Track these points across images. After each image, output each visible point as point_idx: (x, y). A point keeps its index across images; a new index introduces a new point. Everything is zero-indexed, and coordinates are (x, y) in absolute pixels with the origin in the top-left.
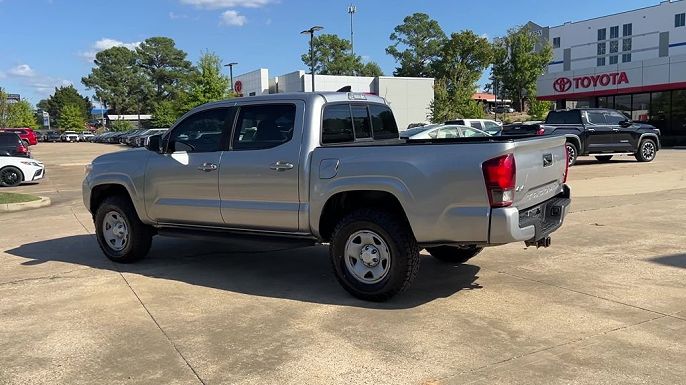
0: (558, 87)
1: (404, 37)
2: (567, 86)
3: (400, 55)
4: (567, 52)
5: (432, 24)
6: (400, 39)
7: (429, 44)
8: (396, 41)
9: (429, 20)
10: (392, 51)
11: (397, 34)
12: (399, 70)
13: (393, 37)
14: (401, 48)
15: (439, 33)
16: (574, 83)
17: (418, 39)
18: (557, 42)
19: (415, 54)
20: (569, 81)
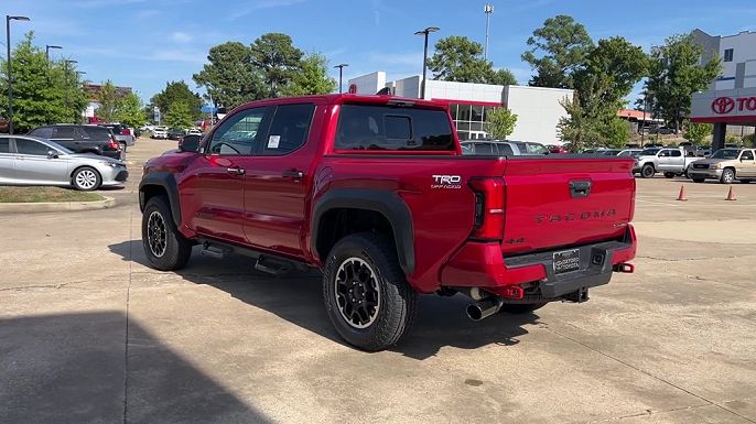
0: (717, 107)
1: (544, 41)
2: (728, 107)
3: (538, 63)
4: (741, 67)
5: (577, 29)
6: (539, 45)
7: (572, 51)
8: (534, 46)
9: (574, 24)
10: (528, 57)
11: (535, 38)
12: (535, 78)
13: (531, 41)
14: (540, 55)
15: (585, 39)
16: (737, 104)
17: (559, 45)
18: (729, 55)
19: (555, 62)
20: (731, 102)
